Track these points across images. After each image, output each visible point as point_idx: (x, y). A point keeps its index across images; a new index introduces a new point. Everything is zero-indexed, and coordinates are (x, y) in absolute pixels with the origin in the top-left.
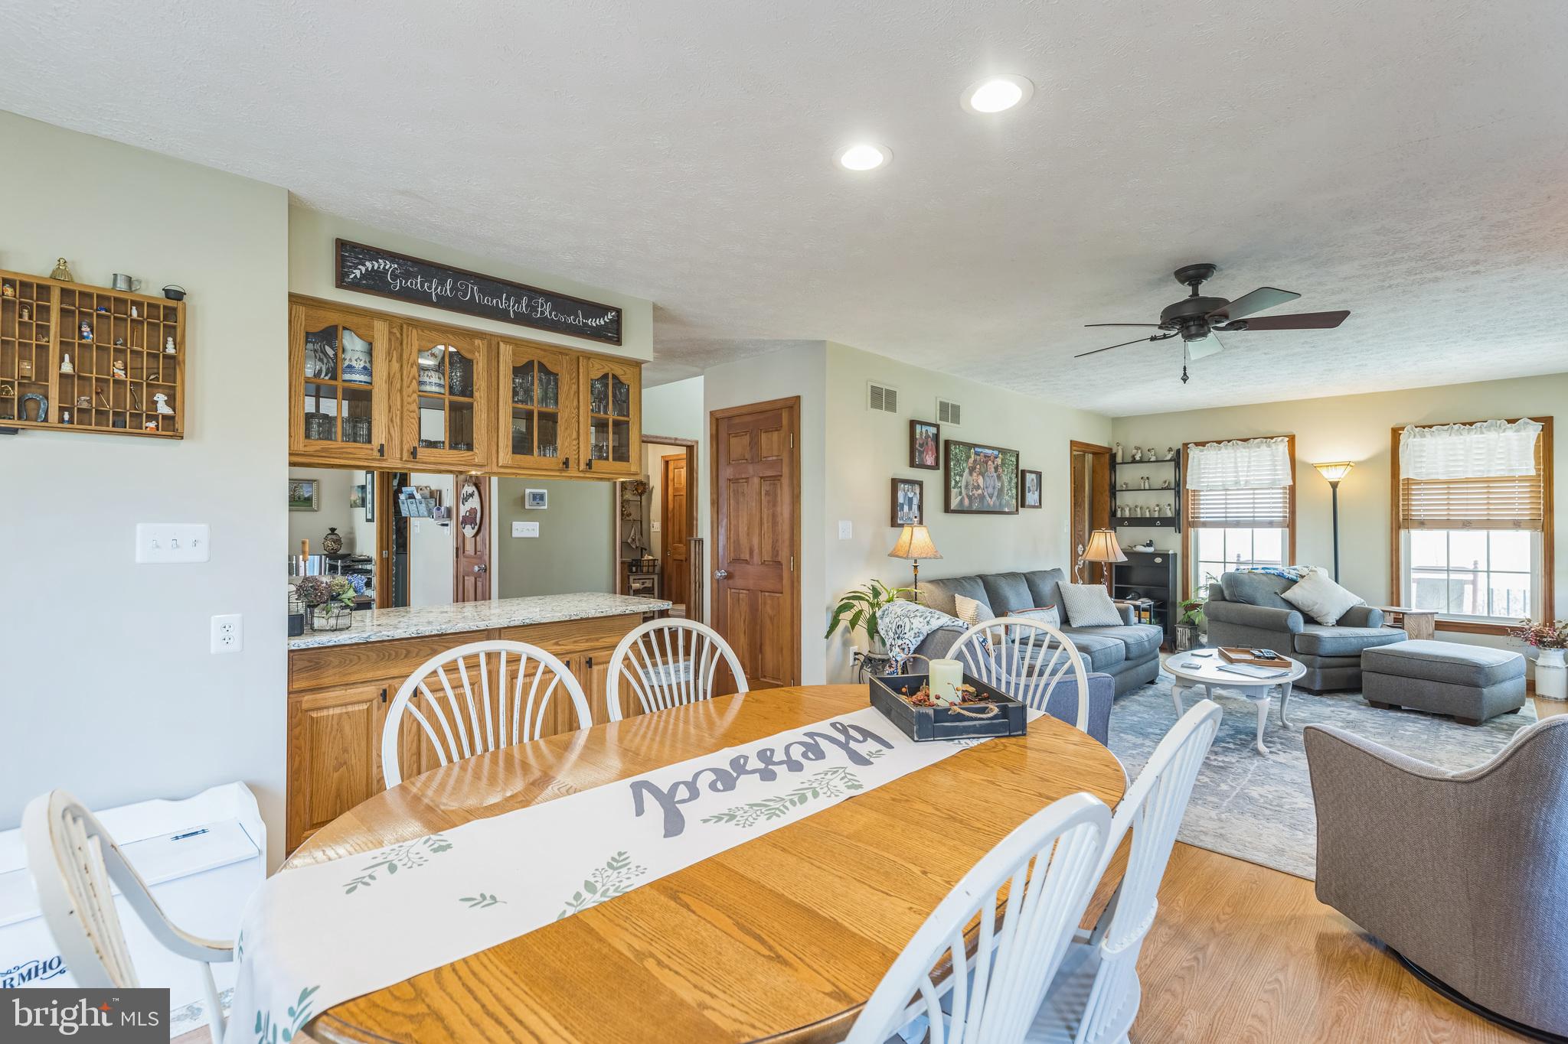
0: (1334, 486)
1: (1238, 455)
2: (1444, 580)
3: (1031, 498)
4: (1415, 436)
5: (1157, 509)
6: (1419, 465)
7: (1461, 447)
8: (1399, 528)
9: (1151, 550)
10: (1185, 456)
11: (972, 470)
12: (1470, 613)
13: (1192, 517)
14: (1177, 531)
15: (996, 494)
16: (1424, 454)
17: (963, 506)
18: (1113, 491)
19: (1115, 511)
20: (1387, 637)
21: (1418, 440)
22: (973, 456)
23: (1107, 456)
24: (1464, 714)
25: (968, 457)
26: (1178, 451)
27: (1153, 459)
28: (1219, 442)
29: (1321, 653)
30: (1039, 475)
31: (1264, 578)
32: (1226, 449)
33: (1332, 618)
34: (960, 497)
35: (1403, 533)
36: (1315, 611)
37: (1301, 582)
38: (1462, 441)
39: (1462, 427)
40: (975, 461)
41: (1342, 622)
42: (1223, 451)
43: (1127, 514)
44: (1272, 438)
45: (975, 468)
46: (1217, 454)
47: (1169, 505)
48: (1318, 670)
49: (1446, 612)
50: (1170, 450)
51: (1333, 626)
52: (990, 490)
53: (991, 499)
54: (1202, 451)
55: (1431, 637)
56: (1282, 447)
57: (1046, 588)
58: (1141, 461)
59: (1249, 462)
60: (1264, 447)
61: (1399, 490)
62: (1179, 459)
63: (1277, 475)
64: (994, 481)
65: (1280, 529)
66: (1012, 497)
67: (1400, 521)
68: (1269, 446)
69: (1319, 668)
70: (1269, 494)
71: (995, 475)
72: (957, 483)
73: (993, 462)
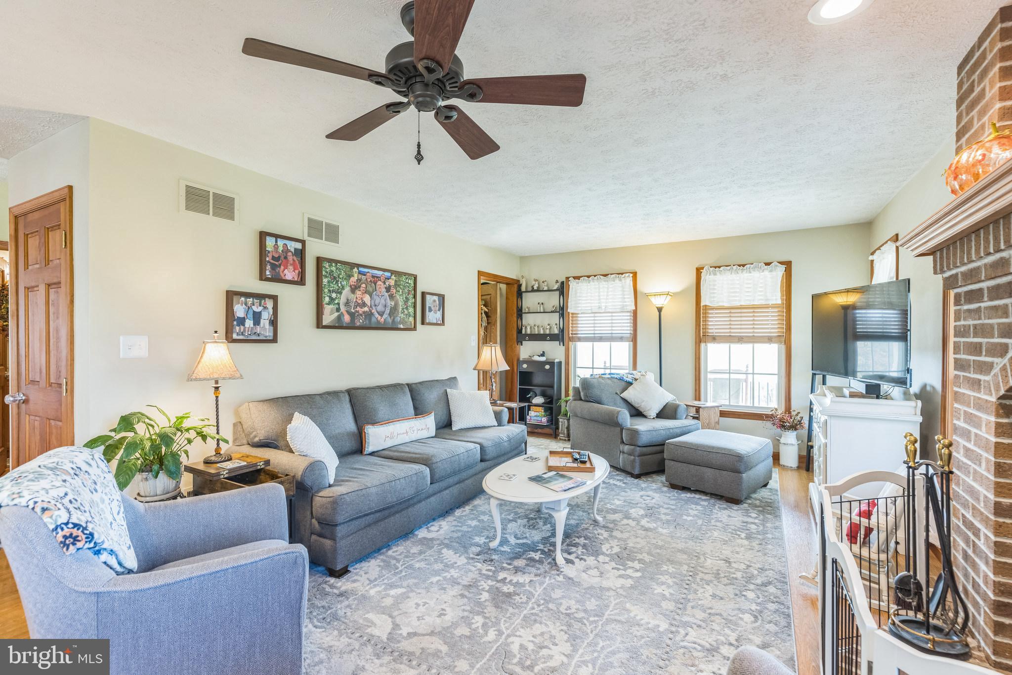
0: (660, 310)
1: (601, 286)
2: (727, 379)
3: (431, 317)
4: (710, 275)
5: (548, 327)
6: (712, 295)
7: (738, 282)
8: (700, 342)
9: (543, 359)
10: (567, 286)
11: (353, 290)
12: (744, 404)
13: (572, 334)
14: (562, 344)
15: (388, 311)
16: (715, 287)
17: (342, 323)
18: (520, 313)
19: (522, 329)
20: (687, 428)
21: (712, 277)
22: (356, 275)
23: (516, 286)
24: (730, 496)
25: (350, 276)
26: (562, 283)
27: (546, 288)
28: (589, 277)
29: (640, 444)
30: (442, 297)
31: (609, 382)
32: (593, 282)
33: (653, 414)
34: (336, 314)
35: (703, 345)
36: (643, 406)
37: (635, 384)
38: (738, 278)
39: (739, 267)
40: (359, 280)
41: (661, 415)
42: (592, 283)
43: (529, 332)
44: (622, 274)
45: (360, 287)
46: (587, 286)
47: (556, 324)
48: (637, 458)
49: (728, 404)
50: (557, 282)
51: (654, 418)
52: (380, 308)
53: (382, 316)
54: (578, 283)
55: (716, 426)
56: (628, 281)
57: (431, 397)
58: (538, 290)
59: (608, 292)
60: (617, 281)
61: (700, 312)
62: (563, 289)
63: (625, 302)
64: (385, 300)
65: (628, 343)
66: (409, 315)
67: (701, 337)
68: (620, 280)
69: (639, 456)
70: (620, 316)
71: (387, 294)
72: (332, 300)
73: (384, 283)
